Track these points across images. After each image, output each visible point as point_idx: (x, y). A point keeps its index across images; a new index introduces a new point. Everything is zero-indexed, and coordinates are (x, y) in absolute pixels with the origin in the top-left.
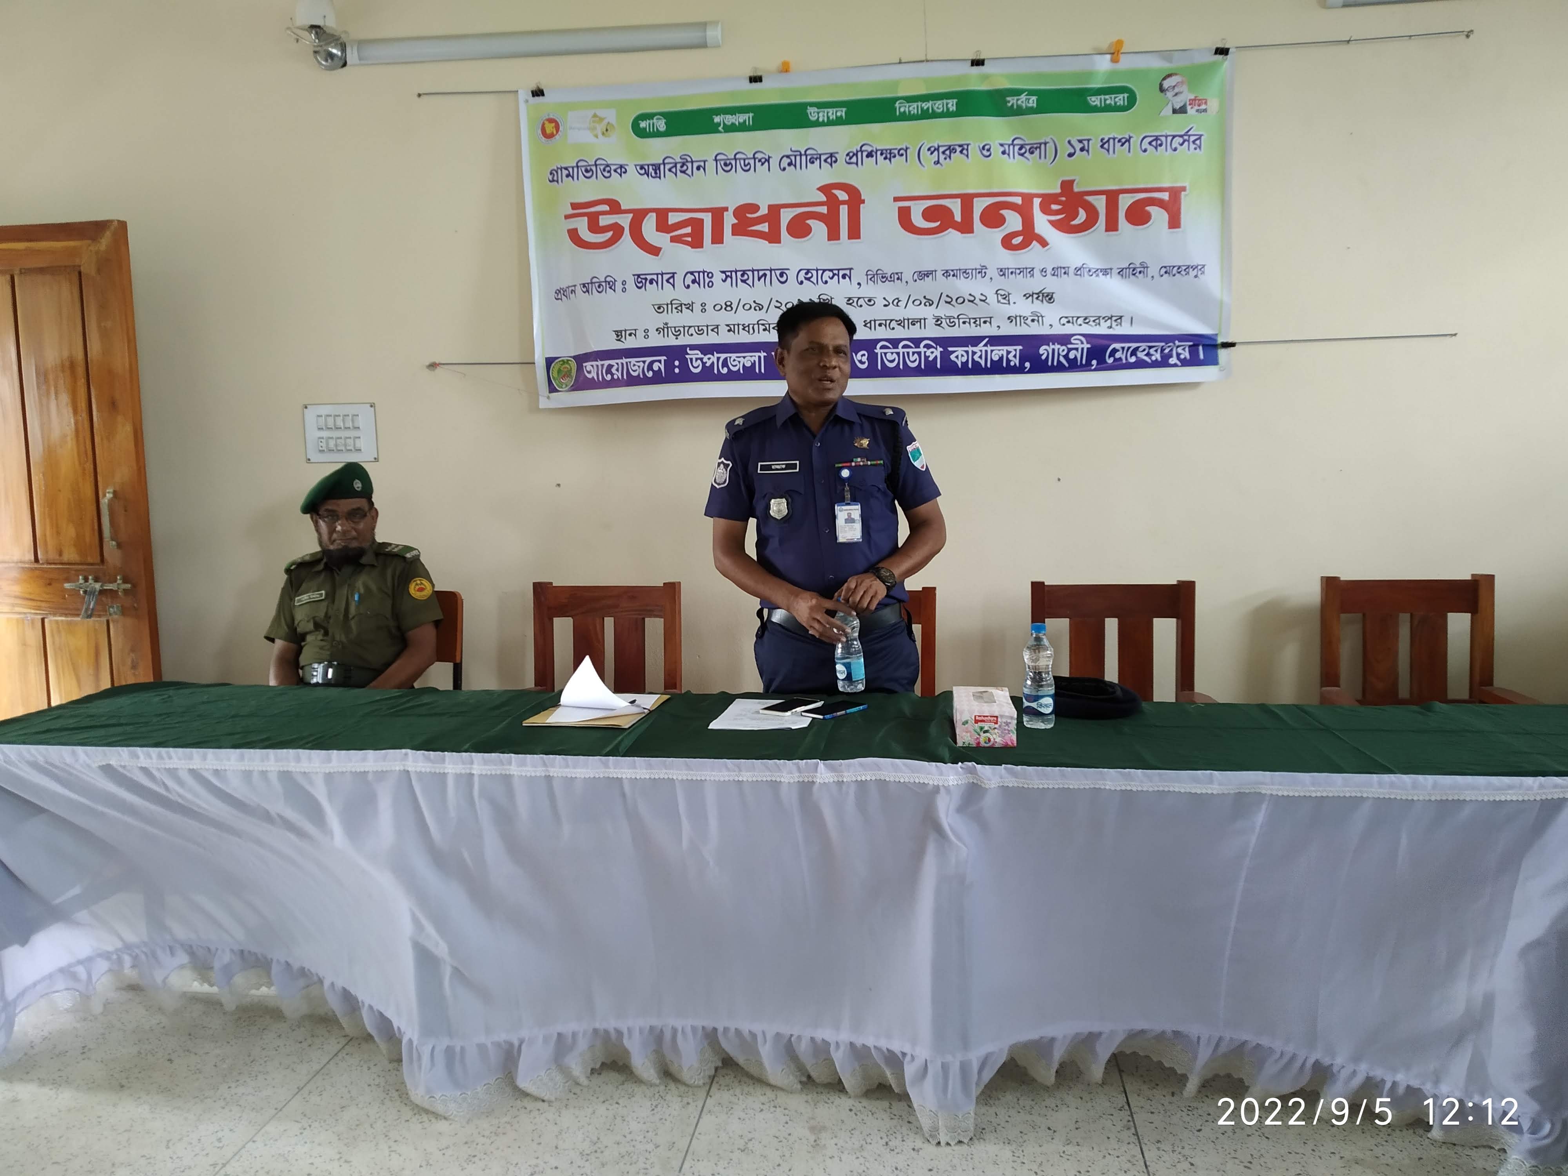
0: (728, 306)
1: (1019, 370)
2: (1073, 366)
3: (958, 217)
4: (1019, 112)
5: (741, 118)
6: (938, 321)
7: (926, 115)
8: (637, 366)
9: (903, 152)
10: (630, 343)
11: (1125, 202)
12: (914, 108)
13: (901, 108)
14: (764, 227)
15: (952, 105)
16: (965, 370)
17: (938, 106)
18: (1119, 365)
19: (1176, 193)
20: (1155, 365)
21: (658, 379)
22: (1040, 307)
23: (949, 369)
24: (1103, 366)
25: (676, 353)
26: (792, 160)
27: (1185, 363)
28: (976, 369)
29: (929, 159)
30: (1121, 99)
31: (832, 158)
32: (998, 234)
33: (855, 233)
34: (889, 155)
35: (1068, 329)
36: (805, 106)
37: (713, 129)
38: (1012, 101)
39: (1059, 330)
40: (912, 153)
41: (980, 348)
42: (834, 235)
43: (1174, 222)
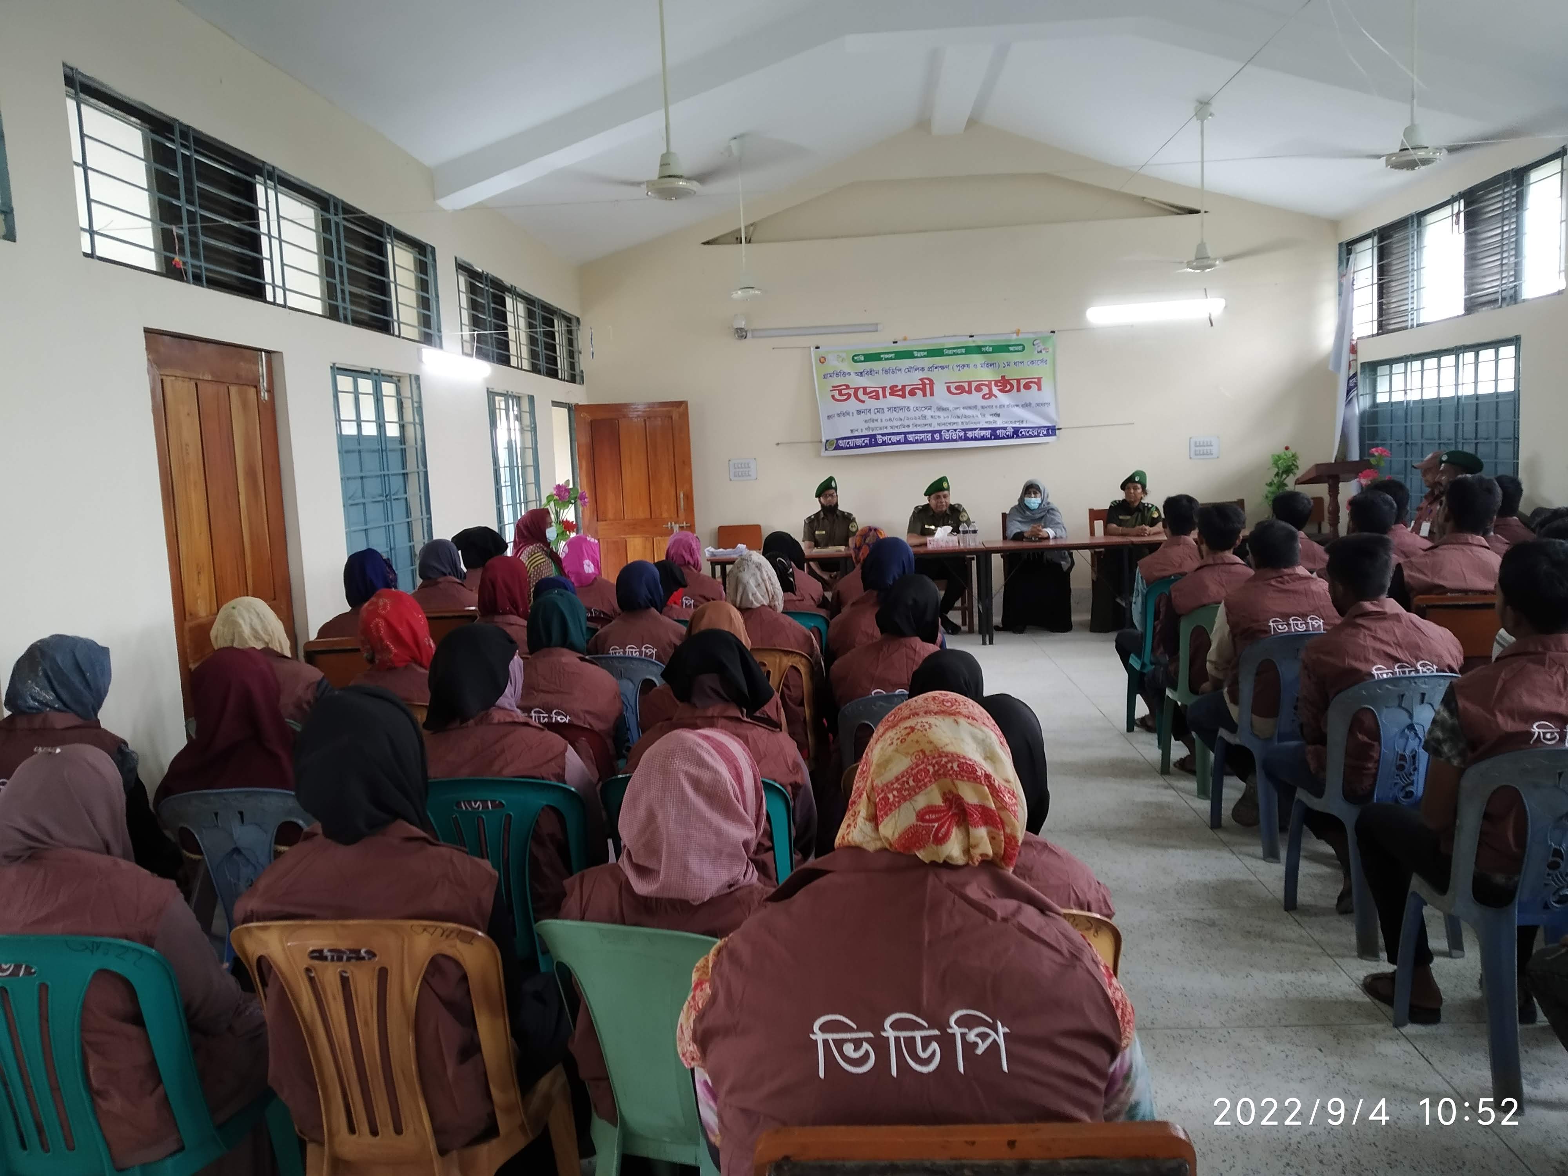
0: (890, 420)
1: (990, 439)
2: (1008, 437)
3: (967, 389)
4: (986, 352)
5: (891, 356)
6: (962, 423)
7: (954, 354)
8: (859, 442)
9: (947, 367)
10: (856, 434)
11: (1023, 383)
12: (950, 352)
13: (946, 352)
14: (900, 393)
15: (963, 351)
16: (972, 439)
17: (959, 351)
18: (1023, 437)
19: (1039, 379)
20: (1035, 436)
21: (866, 446)
22: (996, 419)
23: (967, 439)
24: (1018, 437)
25: (873, 437)
26: (909, 370)
27: (1045, 435)
28: (976, 439)
29: (956, 369)
30: (1020, 348)
31: (923, 369)
32: (981, 394)
33: (932, 394)
34: (943, 368)
35: (1005, 425)
36: (912, 351)
37: (881, 359)
38: (983, 349)
39: (1002, 426)
40: (951, 367)
41: (977, 432)
42: (925, 395)
43: (1039, 389)
